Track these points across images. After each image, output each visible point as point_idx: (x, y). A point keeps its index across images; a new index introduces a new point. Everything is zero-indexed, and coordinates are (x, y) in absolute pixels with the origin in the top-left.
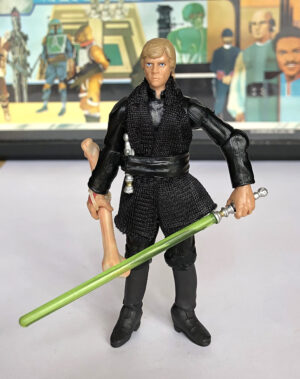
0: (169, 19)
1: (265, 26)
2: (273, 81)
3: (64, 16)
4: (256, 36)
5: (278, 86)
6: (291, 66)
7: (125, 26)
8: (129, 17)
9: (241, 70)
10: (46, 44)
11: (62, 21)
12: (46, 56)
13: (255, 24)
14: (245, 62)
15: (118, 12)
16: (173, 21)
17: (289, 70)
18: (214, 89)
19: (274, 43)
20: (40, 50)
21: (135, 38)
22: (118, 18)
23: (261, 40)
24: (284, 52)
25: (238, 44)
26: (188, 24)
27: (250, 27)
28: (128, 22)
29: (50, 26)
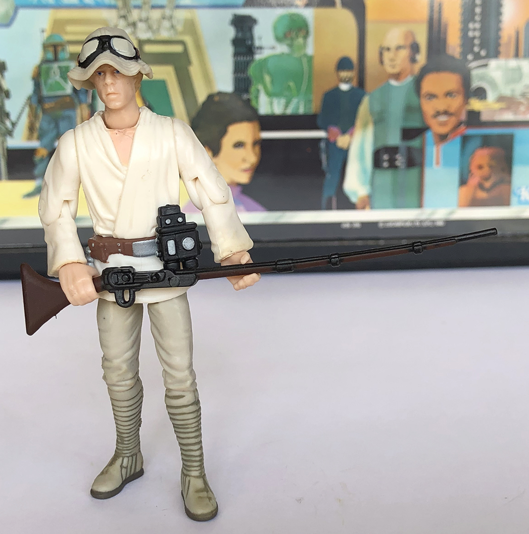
0: (252, 38)
1: (404, 53)
2: (415, 143)
3: (70, 28)
4: (390, 70)
5: (421, 151)
6: (443, 118)
7: (178, 49)
8: (183, 33)
9: (365, 125)
10: (38, 78)
11: (67, 38)
12: (38, 100)
13: (388, 49)
14: (372, 112)
15: (166, 24)
16: (257, 43)
17: (438, 126)
18: (324, 157)
19: (418, 82)
20: (28, 88)
21: (195, 70)
22: (165, 35)
23: (397, 76)
24: (432, 96)
25: (361, 83)
26: (282, 49)
27: (381, 54)
28: (182, 43)
29: (45, 47)
